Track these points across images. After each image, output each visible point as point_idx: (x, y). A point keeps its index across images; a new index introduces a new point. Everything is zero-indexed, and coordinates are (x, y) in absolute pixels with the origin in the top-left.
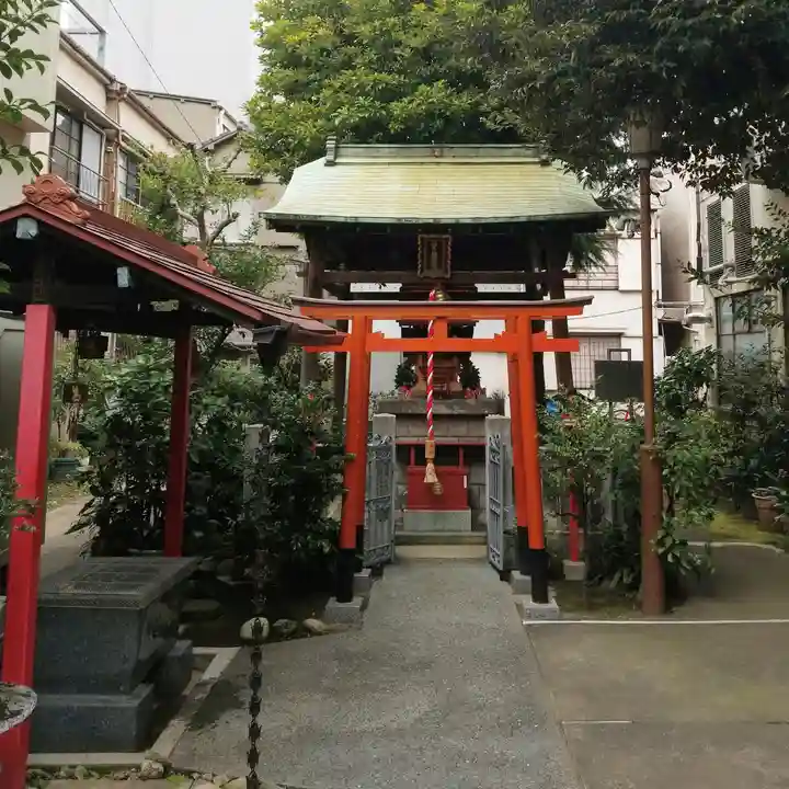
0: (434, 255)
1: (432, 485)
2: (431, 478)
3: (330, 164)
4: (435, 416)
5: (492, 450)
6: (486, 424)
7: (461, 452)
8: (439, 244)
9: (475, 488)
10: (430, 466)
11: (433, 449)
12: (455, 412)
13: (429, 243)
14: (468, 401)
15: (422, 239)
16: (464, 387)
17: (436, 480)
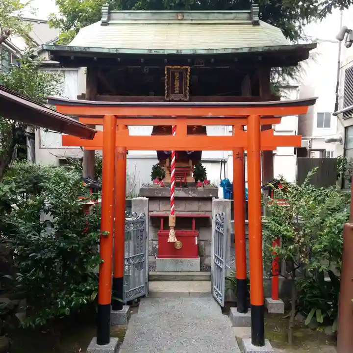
0: (177, 84)
1: (173, 244)
2: (172, 239)
3: (105, 24)
4: (176, 199)
5: (217, 223)
6: (213, 204)
7: (194, 222)
8: (181, 74)
9: (203, 243)
10: (172, 232)
11: (174, 221)
12: (190, 196)
13: (173, 73)
14: (199, 189)
15: (168, 69)
16: (196, 180)
17: (176, 240)
